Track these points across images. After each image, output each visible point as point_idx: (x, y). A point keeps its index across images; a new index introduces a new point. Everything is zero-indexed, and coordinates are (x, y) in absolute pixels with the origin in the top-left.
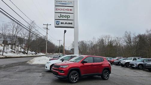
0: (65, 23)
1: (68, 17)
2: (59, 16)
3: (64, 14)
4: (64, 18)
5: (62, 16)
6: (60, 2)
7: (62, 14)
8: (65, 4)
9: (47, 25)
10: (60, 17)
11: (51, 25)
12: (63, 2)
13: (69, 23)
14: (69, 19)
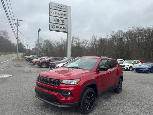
0: (60, 27)
1: (63, 21)
2: (54, 20)
3: (59, 19)
4: (59, 23)
5: (57, 20)
6: (56, 6)
7: (57, 18)
8: (60, 8)
9: (18, 20)
10: (56, 21)
11: (22, 21)
12: (58, 6)
13: (64, 28)
14: (63, 24)
